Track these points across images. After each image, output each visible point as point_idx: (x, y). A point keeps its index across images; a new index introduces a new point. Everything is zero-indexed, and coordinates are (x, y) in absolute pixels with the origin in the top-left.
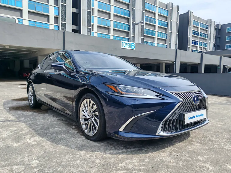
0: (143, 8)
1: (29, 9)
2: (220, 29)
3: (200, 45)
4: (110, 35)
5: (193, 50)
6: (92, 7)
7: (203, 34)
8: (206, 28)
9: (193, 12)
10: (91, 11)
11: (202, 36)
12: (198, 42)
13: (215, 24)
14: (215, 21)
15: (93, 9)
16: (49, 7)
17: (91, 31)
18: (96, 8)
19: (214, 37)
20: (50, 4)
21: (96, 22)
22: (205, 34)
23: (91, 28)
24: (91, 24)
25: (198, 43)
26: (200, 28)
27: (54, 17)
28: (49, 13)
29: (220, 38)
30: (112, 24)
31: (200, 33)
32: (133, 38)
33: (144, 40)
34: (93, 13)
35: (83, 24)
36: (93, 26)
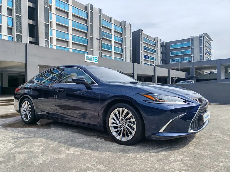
0: (100, 25)
2: (165, 46)
4: (69, 48)
5: (145, 64)
7: (152, 49)
8: (154, 45)
9: (143, 30)
10: (49, 24)
13: (161, 42)
15: (51, 22)
16: (2, 17)
17: (50, 44)
19: (161, 52)
20: (2, 14)
21: (54, 35)
25: (148, 58)
26: (150, 45)
27: (8, 28)
28: (1, 23)
29: (165, 53)
30: (71, 37)
32: (91, 51)
33: (102, 54)
34: (51, 26)
35: (41, 36)
36: (51, 38)
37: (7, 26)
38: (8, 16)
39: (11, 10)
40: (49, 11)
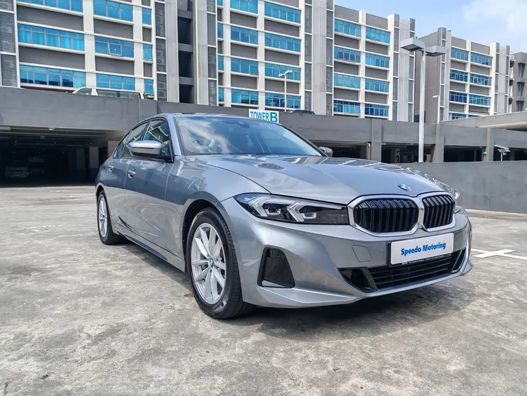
1: (96, 52)
3: (471, 102)
4: (258, 92)
5: (453, 114)
6: (217, 39)
7: (479, 76)
8: (487, 64)
9: (450, 31)
10: (217, 47)
11: (475, 82)
12: (466, 95)
13: (508, 53)
14: (508, 48)
15: (220, 43)
16: (133, 45)
17: (218, 86)
18: (227, 39)
19: (507, 81)
20: (135, 39)
22: (483, 77)
23: (217, 79)
24: (217, 71)
25: (465, 99)
26: (471, 65)
28: (133, 57)
31: (473, 75)
32: (307, 94)
33: (333, 99)
34: (221, 51)
35: (202, 73)
36: (221, 75)
37: (142, 62)
38: (144, 42)
39: (150, 30)
40: (217, 21)
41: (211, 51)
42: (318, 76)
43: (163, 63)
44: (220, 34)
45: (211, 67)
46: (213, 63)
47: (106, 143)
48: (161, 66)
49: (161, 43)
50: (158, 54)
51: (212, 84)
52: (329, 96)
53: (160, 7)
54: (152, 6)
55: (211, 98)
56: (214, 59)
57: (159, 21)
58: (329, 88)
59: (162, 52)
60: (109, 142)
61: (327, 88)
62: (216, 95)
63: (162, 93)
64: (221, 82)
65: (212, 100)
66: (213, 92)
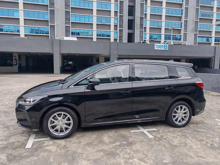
0: (198, 5)
1: (97, 22)
4: (161, 34)
6: (144, 13)
10: (144, 16)
15: (146, 15)
16: (111, 19)
17: (144, 33)
18: (149, 13)
20: (111, 16)
21: (148, 24)
23: (143, 30)
24: (144, 26)
27: (114, 25)
28: (110, 23)
30: (163, 24)
32: (185, 34)
33: (198, 36)
34: (146, 18)
35: (137, 28)
36: (145, 28)
37: (114, 24)
38: (115, 17)
39: (117, 12)
40: (144, 6)
41: (142, 19)
42: (191, 26)
43: (122, 25)
44: (146, 11)
45: (141, 25)
46: (142, 23)
47: (99, 57)
48: (121, 26)
49: (121, 17)
50: (120, 21)
51: (141, 32)
52: (196, 35)
53: (122, 3)
54: (119, 3)
55: (141, 38)
56: (142, 21)
57: (121, 8)
58: (196, 31)
59: (121, 20)
60: (100, 57)
61: (195, 31)
62: (143, 36)
63: (121, 37)
64: (145, 31)
65: (141, 39)
66: (142, 36)
